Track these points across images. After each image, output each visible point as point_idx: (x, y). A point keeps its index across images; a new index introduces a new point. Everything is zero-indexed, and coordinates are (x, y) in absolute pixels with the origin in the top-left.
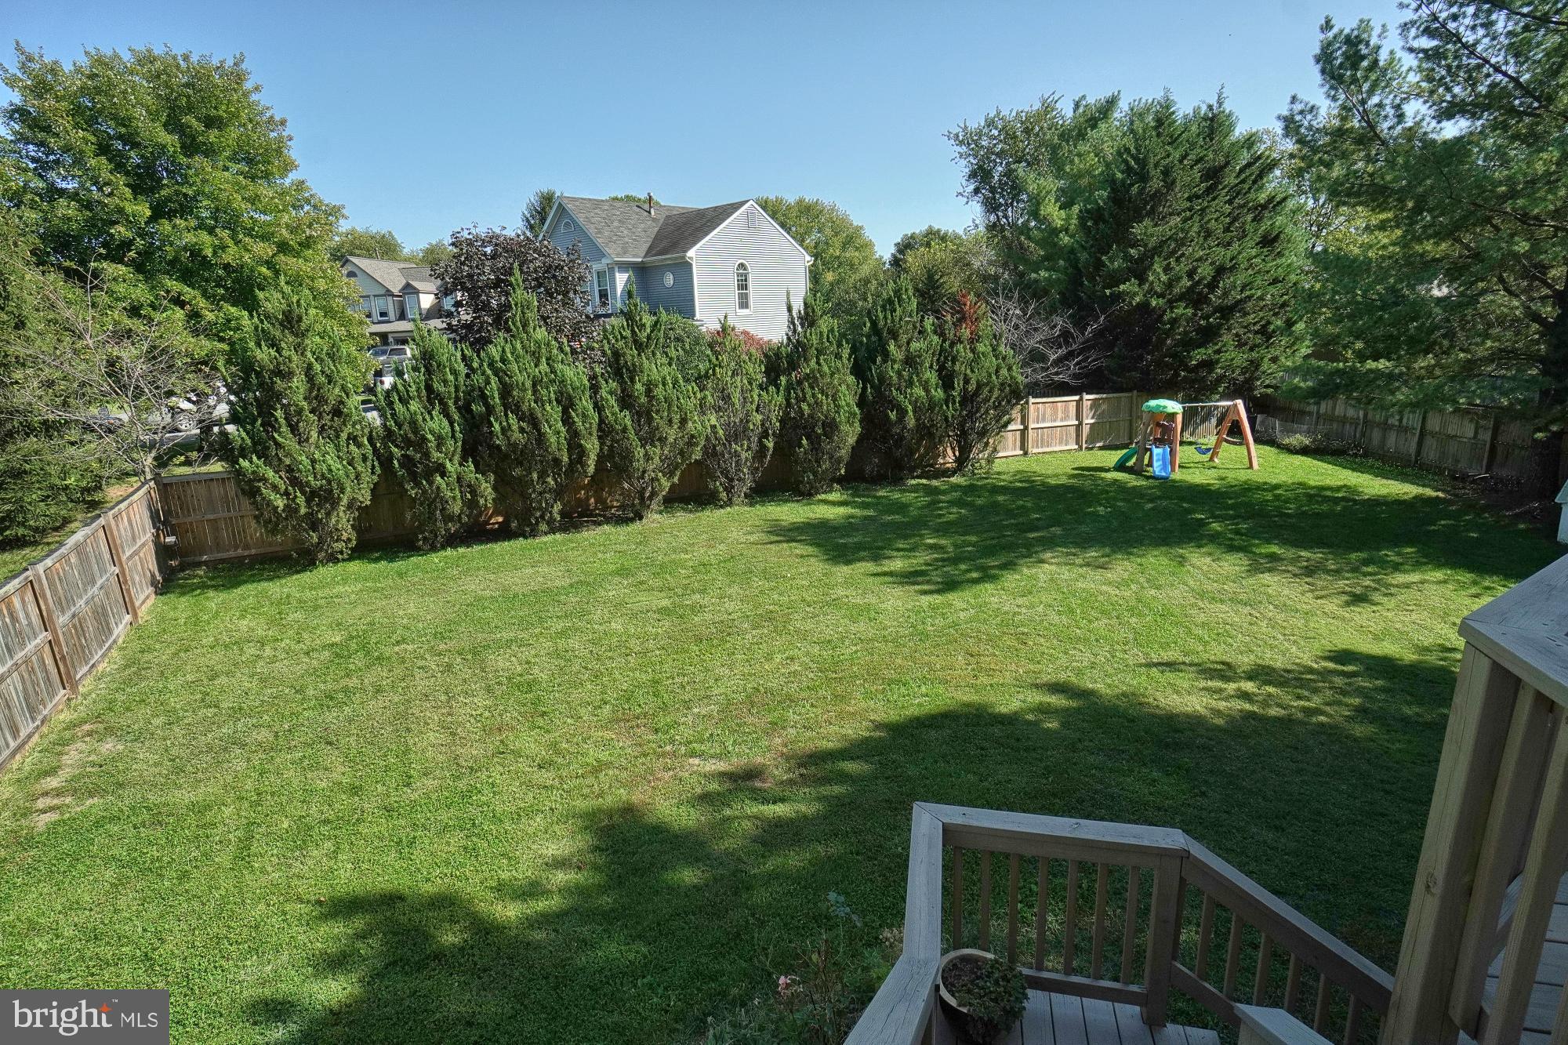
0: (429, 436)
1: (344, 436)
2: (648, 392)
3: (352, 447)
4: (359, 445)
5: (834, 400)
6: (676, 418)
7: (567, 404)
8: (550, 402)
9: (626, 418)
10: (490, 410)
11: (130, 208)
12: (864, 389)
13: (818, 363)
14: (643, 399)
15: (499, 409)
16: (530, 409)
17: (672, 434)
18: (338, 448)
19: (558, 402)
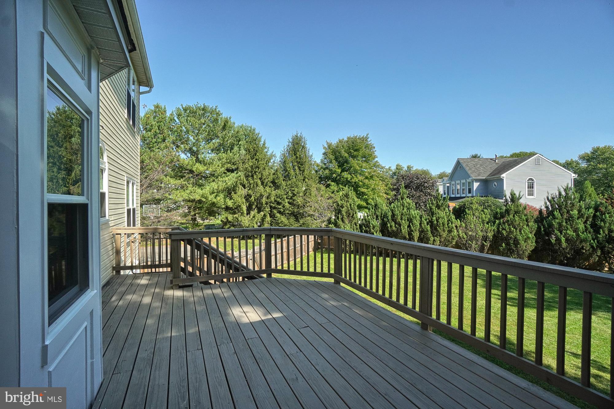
0: (371, 225)
1: (353, 222)
2: (437, 221)
3: (355, 226)
4: (356, 225)
5: (520, 231)
6: (446, 230)
7: (410, 220)
8: (405, 220)
9: (429, 227)
10: (388, 221)
11: (337, 170)
12: (539, 228)
13: (514, 216)
14: (435, 222)
15: (390, 220)
16: (399, 221)
17: (445, 235)
18: (351, 225)
19: (408, 220)
